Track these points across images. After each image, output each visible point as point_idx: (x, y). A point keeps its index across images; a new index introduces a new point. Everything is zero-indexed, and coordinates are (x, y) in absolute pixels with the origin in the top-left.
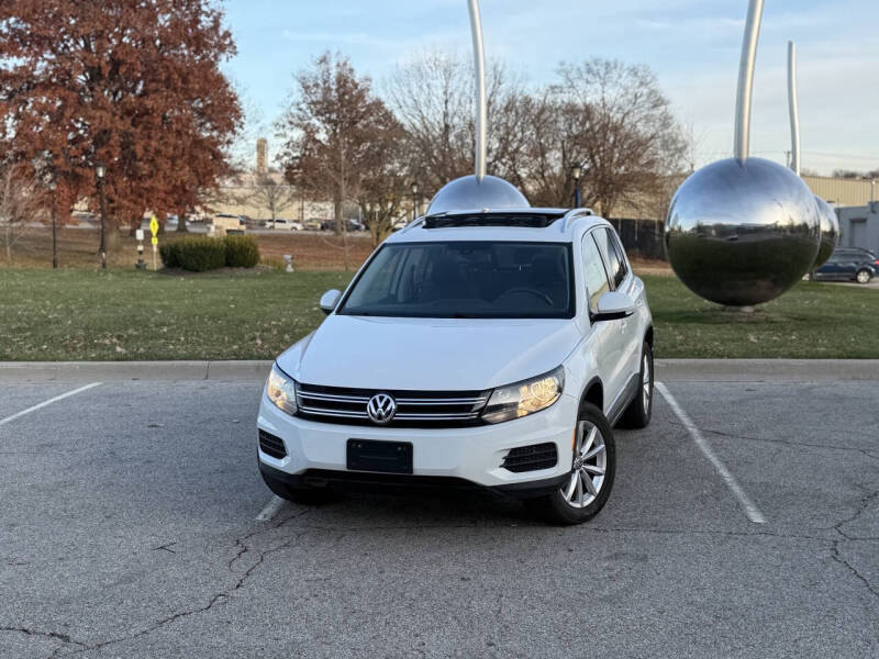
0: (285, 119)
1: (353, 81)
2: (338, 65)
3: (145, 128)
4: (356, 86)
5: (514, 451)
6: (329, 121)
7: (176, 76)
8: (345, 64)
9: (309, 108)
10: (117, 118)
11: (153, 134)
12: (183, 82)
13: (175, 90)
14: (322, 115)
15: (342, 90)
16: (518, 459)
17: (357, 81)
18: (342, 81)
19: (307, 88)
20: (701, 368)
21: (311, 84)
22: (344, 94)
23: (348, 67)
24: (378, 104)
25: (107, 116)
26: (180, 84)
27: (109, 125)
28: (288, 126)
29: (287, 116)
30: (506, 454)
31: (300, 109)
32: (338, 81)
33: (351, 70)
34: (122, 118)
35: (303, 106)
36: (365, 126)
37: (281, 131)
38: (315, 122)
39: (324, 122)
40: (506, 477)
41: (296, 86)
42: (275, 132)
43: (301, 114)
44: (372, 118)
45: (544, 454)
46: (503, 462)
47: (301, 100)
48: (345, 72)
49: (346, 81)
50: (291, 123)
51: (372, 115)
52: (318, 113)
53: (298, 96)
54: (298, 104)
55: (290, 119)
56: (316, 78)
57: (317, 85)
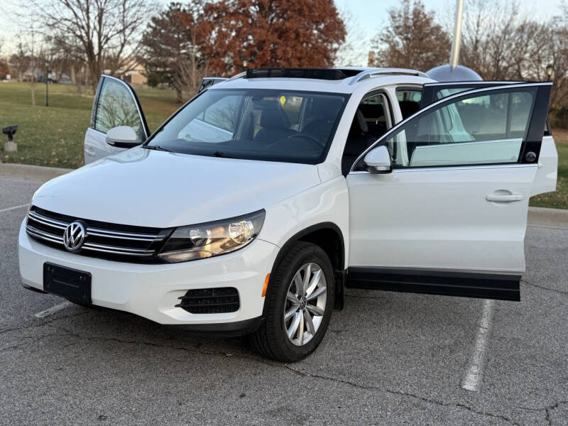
0: (378, 37)
1: (423, 14)
2: (415, 3)
3: (285, 40)
4: (425, 16)
5: (191, 293)
6: (406, 39)
7: (305, 8)
8: (419, 3)
9: (394, 30)
10: (270, 33)
11: (289, 44)
12: (309, 12)
13: (304, 16)
14: (402, 35)
15: (415, 19)
16: (197, 301)
17: (426, 12)
18: (417, 13)
19: (393, 17)
20: (554, 218)
21: (397, 15)
22: (417, 21)
23: (421, 4)
24: (438, 28)
25: (264, 32)
26: (307, 13)
27: (264, 38)
28: (380, 41)
29: (380, 35)
30: (183, 294)
31: (389, 31)
32: (414, 13)
33: (423, 6)
34: (272, 33)
35: (391, 29)
36: (427, 42)
37: (375, 45)
38: (397, 39)
39: (403, 40)
40: (182, 317)
41: (387, 16)
42: (372, 45)
43: (389, 34)
44: (433, 37)
45: (227, 298)
46: (179, 302)
47: (389, 25)
48: (419, 8)
49: (419, 13)
50: (382, 40)
51: (433, 35)
52: (400, 34)
53: (388, 23)
54: (387, 28)
55: (382, 37)
56: (400, 12)
57: (400, 16)
